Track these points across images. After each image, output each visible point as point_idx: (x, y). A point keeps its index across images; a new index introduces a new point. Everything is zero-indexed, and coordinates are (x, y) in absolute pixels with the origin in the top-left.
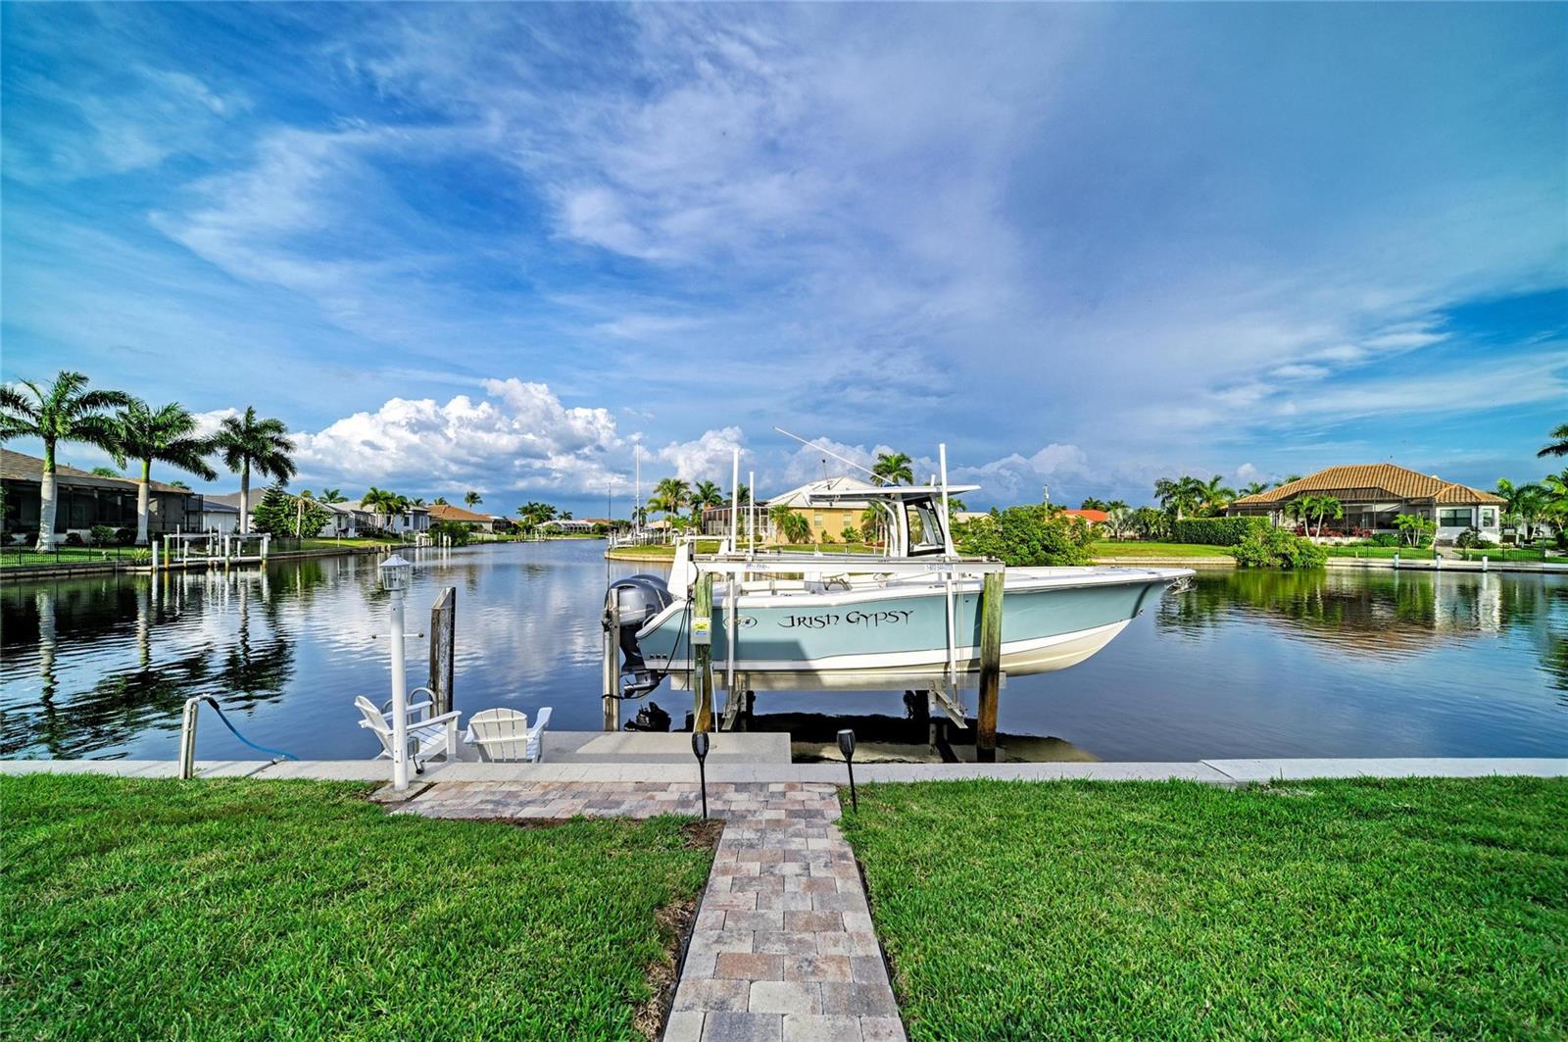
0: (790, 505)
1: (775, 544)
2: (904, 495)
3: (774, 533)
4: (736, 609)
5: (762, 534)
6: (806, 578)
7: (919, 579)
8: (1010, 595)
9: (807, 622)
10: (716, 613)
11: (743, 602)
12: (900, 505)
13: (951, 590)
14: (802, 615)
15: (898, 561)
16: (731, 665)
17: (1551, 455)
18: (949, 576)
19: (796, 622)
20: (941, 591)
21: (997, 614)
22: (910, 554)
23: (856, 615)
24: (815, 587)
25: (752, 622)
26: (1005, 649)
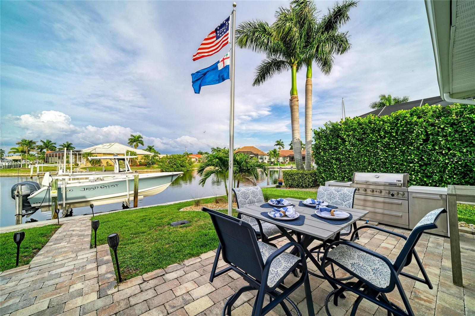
0: (92, 152)
1: (85, 167)
2: (117, 159)
3: (85, 163)
4: (66, 188)
5: (79, 163)
6: (90, 179)
7: (120, 177)
8: (140, 179)
9: (89, 189)
10: (59, 189)
11: (68, 186)
12: (117, 161)
13: (127, 179)
14: (87, 188)
15: (117, 173)
16: (64, 202)
17: (276, 146)
18: (127, 176)
19: (85, 189)
20: (125, 179)
21: (137, 183)
22: (119, 172)
23: (103, 186)
24: (92, 181)
25: (71, 190)
26: (139, 191)
